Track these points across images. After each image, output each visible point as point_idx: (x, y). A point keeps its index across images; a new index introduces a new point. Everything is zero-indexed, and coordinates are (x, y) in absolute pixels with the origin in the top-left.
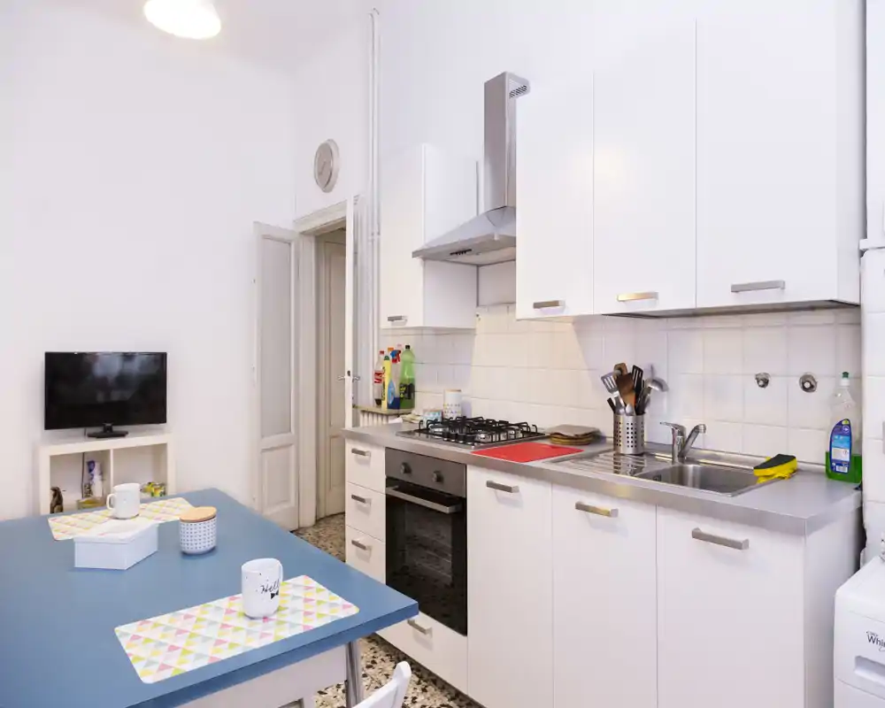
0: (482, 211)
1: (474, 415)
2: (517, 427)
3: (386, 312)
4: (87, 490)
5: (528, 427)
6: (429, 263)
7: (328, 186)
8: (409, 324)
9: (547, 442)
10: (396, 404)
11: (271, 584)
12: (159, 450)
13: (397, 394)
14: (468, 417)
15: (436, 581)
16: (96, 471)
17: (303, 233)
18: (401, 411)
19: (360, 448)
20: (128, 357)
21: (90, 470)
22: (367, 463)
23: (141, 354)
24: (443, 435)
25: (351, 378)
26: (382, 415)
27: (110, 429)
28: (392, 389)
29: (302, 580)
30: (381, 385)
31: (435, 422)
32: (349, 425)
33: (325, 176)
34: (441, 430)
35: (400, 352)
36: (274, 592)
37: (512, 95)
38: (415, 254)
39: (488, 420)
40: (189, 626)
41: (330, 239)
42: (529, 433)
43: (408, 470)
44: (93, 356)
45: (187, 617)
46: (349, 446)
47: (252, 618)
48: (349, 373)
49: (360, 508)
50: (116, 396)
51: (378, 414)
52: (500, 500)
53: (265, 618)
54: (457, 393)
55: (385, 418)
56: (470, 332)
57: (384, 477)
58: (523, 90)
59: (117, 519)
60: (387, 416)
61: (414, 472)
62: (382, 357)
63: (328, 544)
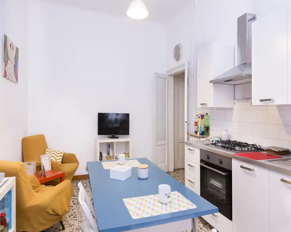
0: (236, 65)
1: (233, 139)
2: (252, 146)
3: (199, 102)
4: (108, 153)
5: (256, 146)
6: (215, 85)
7: (178, 59)
8: (208, 106)
9: (265, 153)
10: (203, 134)
11: (168, 193)
12: (127, 143)
13: (203, 130)
14: (231, 140)
15: (218, 197)
16: (111, 148)
17: (169, 75)
18: (204, 136)
19: (191, 148)
20: (117, 114)
21: (109, 148)
22: (193, 154)
23: (121, 114)
24: (222, 147)
25: (187, 123)
26: (198, 137)
27: (114, 136)
28: (201, 128)
29: (176, 193)
30: (197, 126)
31: (218, 141)
32: (186, 140)
33: (177, 56)
34: (221, 144)
35: (204, 115)
36: (169, 196)
37: (249, 21)
38: (211, 82)
39: (239, 142)
40: (143, 202)
41: (179, 77)
42: (257, 148)
43: (208, 158)
44: (108, 114)
45: (143, 199)
46: (186, 147)
47: (162, 203)
48: (186, 122)
49: (190, 169)
50: (115, 125)
51: (196, 137)
52: (246, 173)
53: (166, 204)
54: (226, 131)
55: (199, 138)
56: (231, 109)
57: (199, 159)
58: (254, 18)
59: (119, 164)
60: (200, 137)
61: (211, 159)
62: (197, 117)
63: (178, 179)
